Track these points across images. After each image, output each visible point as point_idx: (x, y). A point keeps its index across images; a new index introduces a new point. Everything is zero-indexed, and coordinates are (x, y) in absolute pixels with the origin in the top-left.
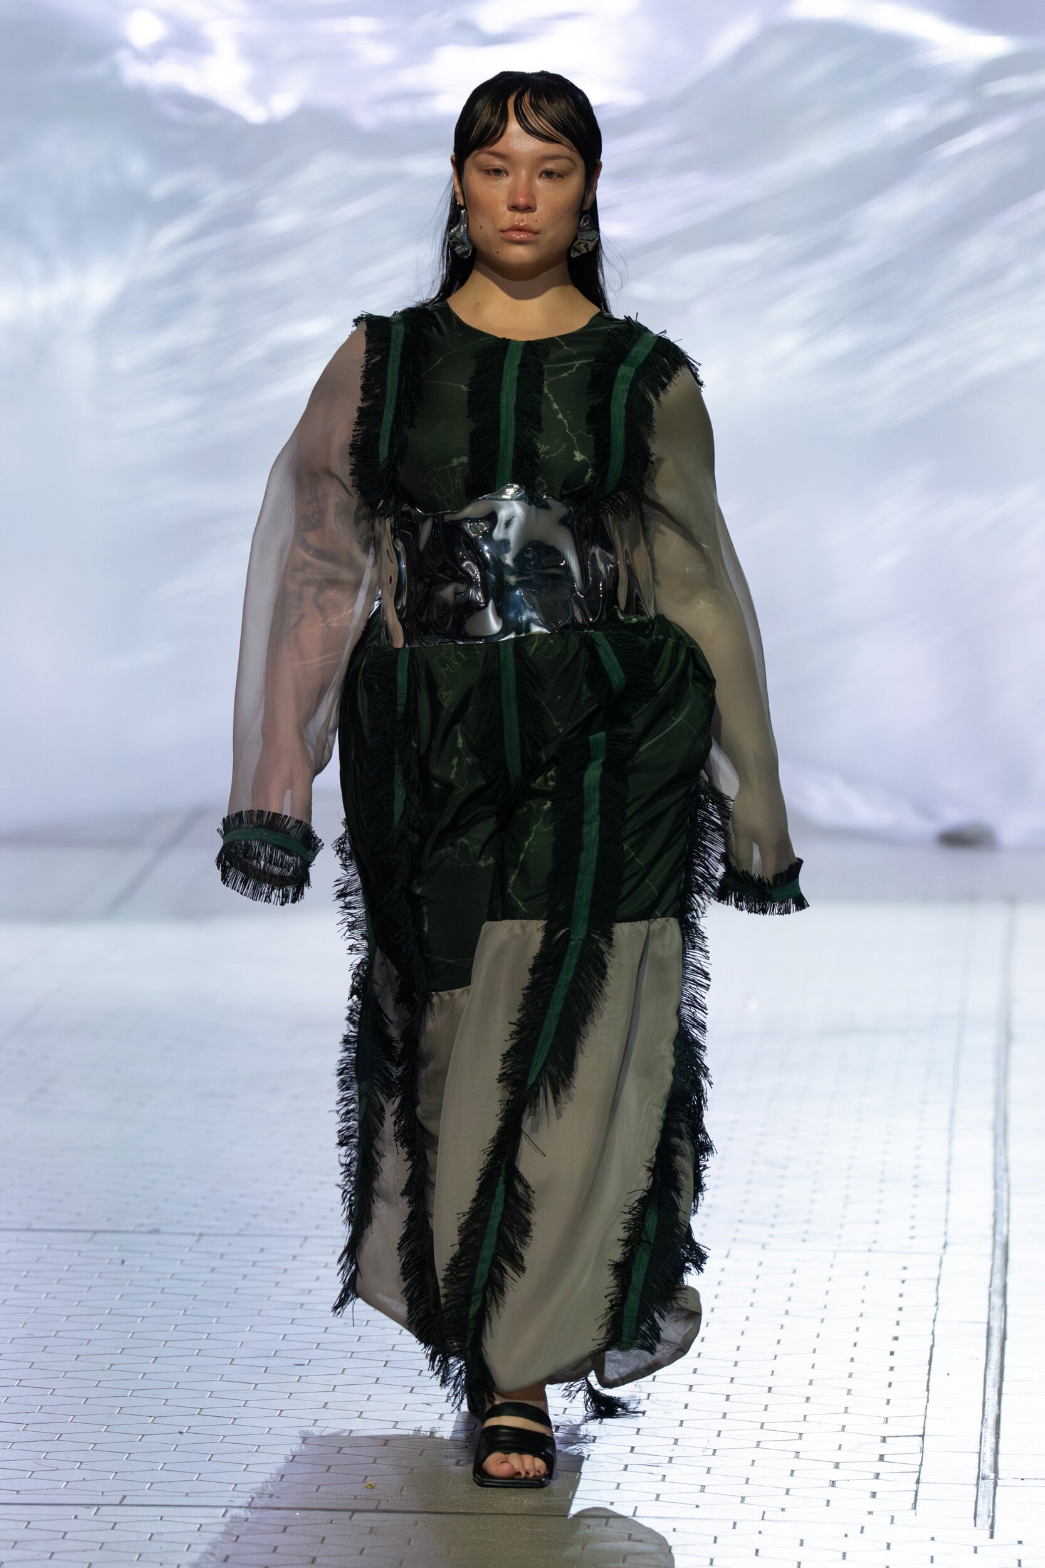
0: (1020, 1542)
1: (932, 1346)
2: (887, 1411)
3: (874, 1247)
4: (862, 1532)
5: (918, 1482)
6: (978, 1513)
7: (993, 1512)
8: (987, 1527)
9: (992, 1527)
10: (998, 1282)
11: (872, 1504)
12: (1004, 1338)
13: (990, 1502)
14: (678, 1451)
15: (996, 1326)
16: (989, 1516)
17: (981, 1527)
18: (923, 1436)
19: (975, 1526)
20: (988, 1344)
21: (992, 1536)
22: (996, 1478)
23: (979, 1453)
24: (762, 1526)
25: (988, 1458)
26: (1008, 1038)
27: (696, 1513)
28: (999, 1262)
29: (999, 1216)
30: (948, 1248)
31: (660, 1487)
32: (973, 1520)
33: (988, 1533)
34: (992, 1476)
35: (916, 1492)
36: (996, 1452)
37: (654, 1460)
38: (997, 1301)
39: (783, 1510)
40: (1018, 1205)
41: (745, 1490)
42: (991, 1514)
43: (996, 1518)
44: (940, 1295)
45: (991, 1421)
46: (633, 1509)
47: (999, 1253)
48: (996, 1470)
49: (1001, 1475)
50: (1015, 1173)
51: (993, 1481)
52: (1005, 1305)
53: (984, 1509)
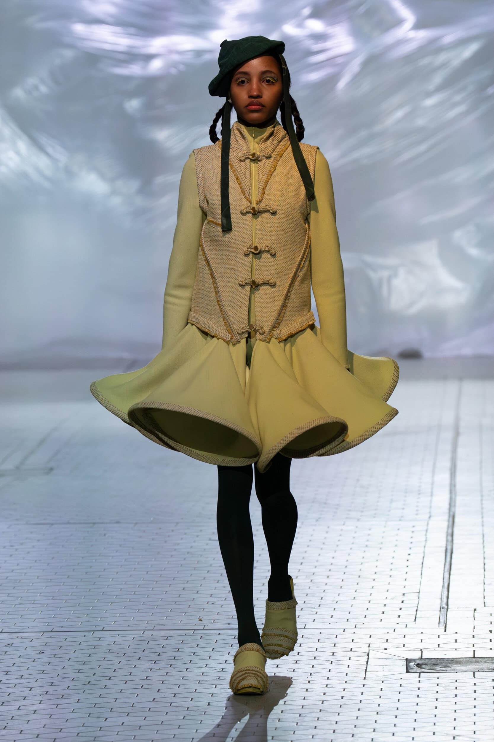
0: (456, 633)
1: (424, 557)
2: (405, 583)
3: (402, 519)
4: (394, 631)
5: (417, 611)
6: (440, 622)
7: (446, 621)
8: (444, 627)
9: (446, 627)
10: (450, 531)
11: (398, 621)
12: (452, 553)
13: (445, 617)
14: (323, 602)
15: (449, 548)
16: (444, 623)
17: (441, 627)
18: (419, 592)
19: (439, 627)
20: (446, 556)
21: (445, 631)
22: (448, 608)
23: (441, 599)
24: (355, 630)
25: (445, 600)
26: (457, 434)
27: (329, 626)
28: (451, 523)
29: (452, 504)
30: (431, 518)
31: (315, 617)
32: (438, 625)
33: (444, 630)
34: (446, 607)
35: (416, 615)
36: (448, 598)
37: (313, 606)
38: (450, 538)
39: (363, 624)
40: (459, 500)
41: (349, 616)
42: (445, 622)
43: (447, 624)
44: (428, 536)
45: (446, 585)
46: (304, 625)
47: (451, 519)
48: (447, 605)
49: (449, 607)
50: (458, 487)
51: (446, 609)
52: (452, 540)
53: (442, 620)
